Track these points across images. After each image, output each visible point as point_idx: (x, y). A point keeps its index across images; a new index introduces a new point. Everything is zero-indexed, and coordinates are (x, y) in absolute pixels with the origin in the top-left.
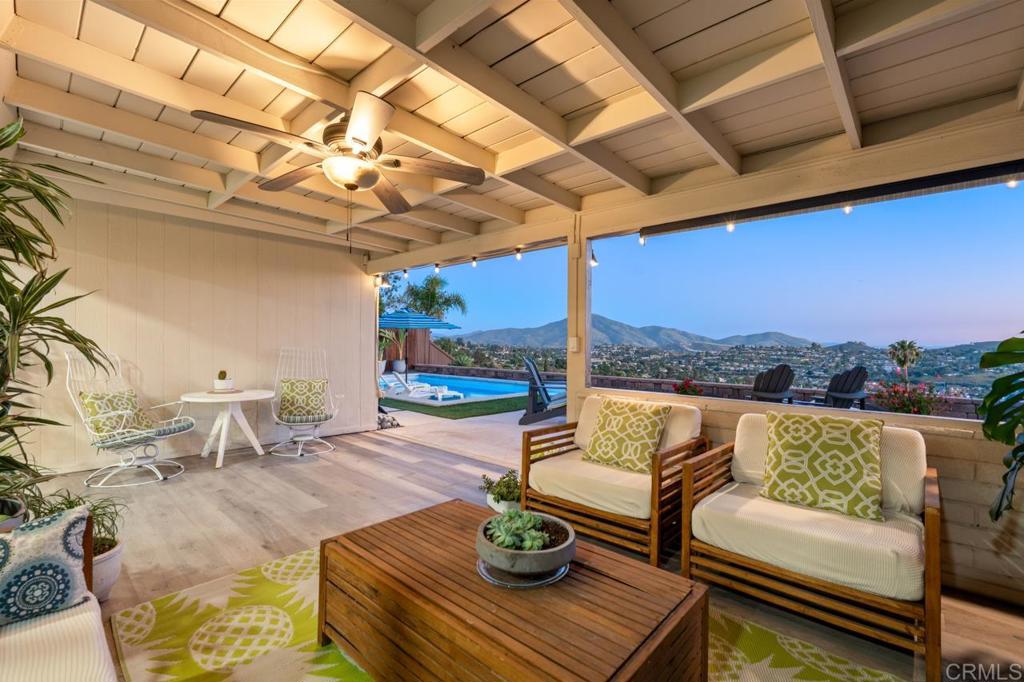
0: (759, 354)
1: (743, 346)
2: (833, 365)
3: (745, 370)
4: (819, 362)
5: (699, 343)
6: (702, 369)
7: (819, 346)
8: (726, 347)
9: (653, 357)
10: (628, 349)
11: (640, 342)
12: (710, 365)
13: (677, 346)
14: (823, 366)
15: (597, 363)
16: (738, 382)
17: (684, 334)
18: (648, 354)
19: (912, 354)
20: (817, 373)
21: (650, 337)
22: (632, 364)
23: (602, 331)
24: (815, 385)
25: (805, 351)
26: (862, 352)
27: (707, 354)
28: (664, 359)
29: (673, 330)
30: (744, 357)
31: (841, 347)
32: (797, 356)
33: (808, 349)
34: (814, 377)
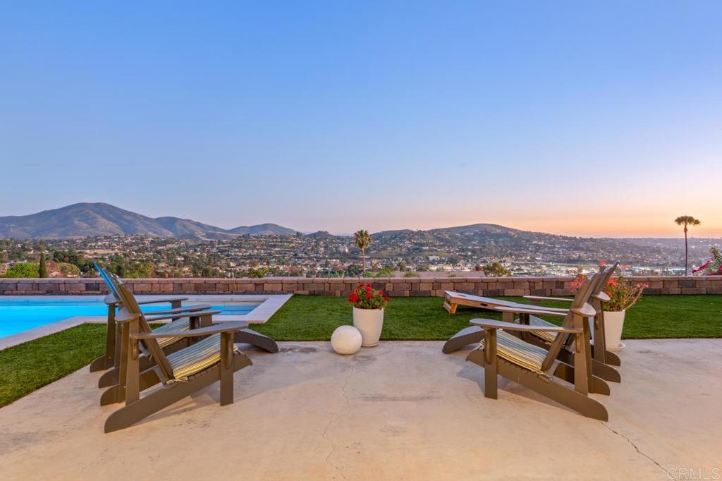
0: (260, 241)
1: (248, 235)
2: (310, 248)
3: (250, 255)
4: (301, 247)
5: (212, 232)
6: (215, 256)
7: (301, 235)
8: (234, 236)
9: (170, 246)
10: (142, 239)
11: (155, 233)
12: (222, 252)
13: (192, 236)
14: (304, 249)
15: (105, 255)
16: (245, 265)
17: (199, 225)
18: (164, 243)
20: (300, 255)
21: (166, 228)
22: (148, 254)
23: (114, 221)
24: (299, 264)
25: (293, 238)
26: (326, 238)
27: (220, 242)
28: (180, 248)
29: (188, 221)
30: (249, 244)
31: (314, 235)
32: (287, 242)
33: (294, 236)
34: (298, 258)
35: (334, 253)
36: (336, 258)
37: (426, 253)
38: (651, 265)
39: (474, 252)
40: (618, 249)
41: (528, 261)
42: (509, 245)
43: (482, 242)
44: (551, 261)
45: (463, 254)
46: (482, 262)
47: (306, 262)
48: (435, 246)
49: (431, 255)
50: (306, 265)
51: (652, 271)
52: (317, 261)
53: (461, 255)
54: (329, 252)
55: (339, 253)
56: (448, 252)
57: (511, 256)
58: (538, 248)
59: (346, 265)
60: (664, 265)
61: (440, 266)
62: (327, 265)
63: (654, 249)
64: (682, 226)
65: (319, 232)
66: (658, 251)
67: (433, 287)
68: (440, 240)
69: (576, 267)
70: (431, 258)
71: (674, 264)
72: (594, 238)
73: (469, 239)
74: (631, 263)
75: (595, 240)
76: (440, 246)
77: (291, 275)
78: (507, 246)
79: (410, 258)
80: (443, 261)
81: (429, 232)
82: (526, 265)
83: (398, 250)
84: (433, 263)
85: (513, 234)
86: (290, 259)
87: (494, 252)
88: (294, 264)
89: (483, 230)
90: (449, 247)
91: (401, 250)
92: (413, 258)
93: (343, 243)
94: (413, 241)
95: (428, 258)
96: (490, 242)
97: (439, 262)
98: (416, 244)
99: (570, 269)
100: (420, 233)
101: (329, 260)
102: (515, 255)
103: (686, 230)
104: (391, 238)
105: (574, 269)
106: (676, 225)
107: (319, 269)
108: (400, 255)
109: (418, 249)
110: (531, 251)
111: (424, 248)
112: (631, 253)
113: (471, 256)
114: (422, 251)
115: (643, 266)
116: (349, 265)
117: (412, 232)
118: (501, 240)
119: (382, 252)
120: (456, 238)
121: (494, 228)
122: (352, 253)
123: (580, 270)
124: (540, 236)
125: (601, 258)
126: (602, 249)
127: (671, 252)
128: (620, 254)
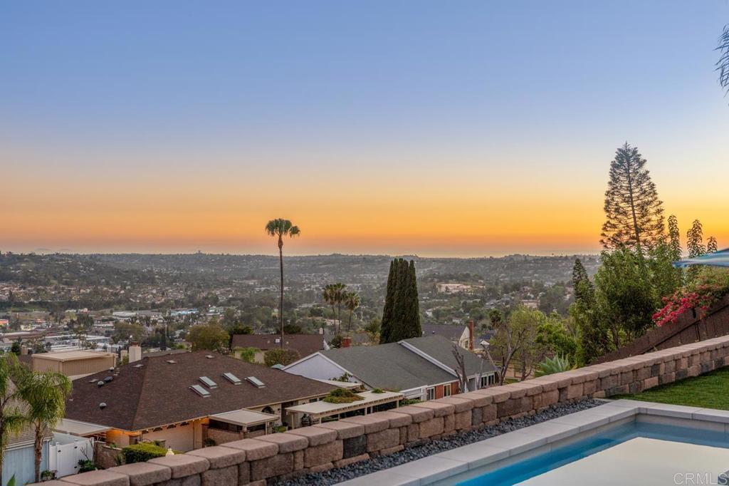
38: (143, 306)
40: (83, 277)
51: (148, 319)
60: (163, 306)
63: (144, 276)
64: (276, 236)
66: (149, 279)
71: (179, 304)
72: (38, 253)
74: (108, 305)
103: (280, 244)
106: (264, 233)
112: (107, 284)
115: (129, 309)
125: (53, 297)
126: (55, 278)
127: (172, 281)
128: (88, 286)
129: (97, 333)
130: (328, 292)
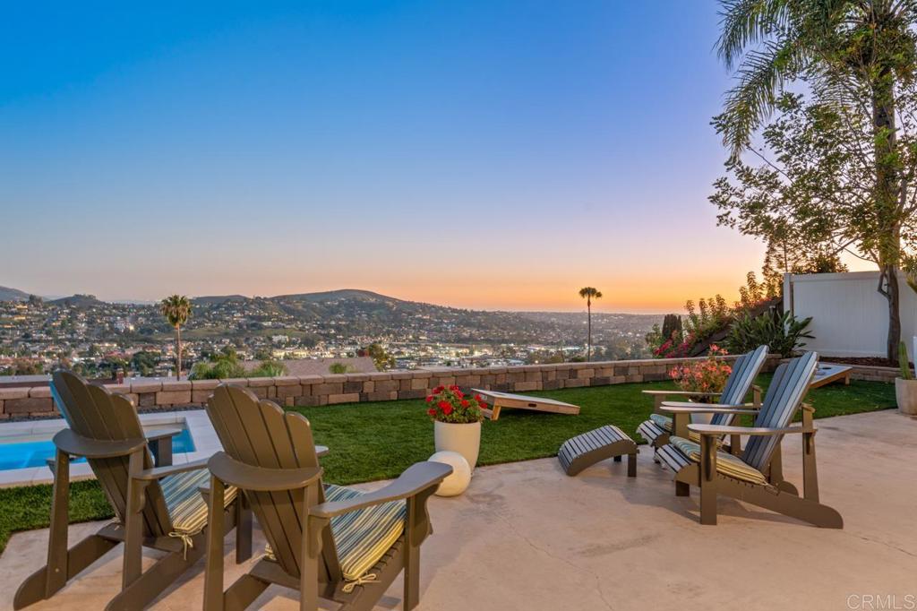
2: (58, 324)
4: (39, 321)
7: (39, 300)
14: (45, 325)
19: (184, 310)
20: (35, 336)
25: (20, 306)
26: (91, 307)
31: (67, 302)
32: (8, 313)
33: (24, 303)
34: (34, 341)
35: (107, 332)
36: (111, 341)
37: (267, 332)
38: (546, 344)
39: (338, 328)
40: (512, 325)
41: (410, 341)
42: (386, 319)
43: (350, 314)
44: (437, 340)
45: (323, 332)
46: (349, 344)
47: (50, 349)
48: (281, 320)
49: (276, 335)
50: (49, 354)
51: (547, 351)
52: (74, 346)
53: (320, 334)
54: (97, 331)
55: (117, 331)
56: (300, 330)
57: (389, 335)
58: (422, 324)
59: (130, 352)
60: (558, 344)
61: (289, 351)
62: (92, 352)
63: (548, 325)
64: (586, 298)
65: (77, 296)
66: (551, 327)
67: (429, 384)
68: (290, 311)
69: (467, 347)
70: (276, 339)
71: (568, 343)
72: (487, 311)
73: (332, 311)
74: (525, 342)
75: (490, 313)
76: (290, 321)
77: (18, 373)
78: (384, 321)
79: (243, 339)
80: (294, 343)
81: (272, 299)
82: (408, 346)
83: (222, 327)
84: (279, 346)
85: (391, 304)
86: (15, 343)
87: (366, 328)
88: (24, 353)
89: (351, 298)
90: (302, 322)
91: (228, 327)
92: (247, 339)
93: (123, 316)
94: (247, 312)
95: (271, 339)
96: (360, 315)
97: (288, 344)
98: (252, 318)
99: (460, 351)
100: (259, 302)
101: (97, 344)
102: (394, 333)
103: (589, 304)
104: (212, 308)
105: (465, 351)
106: (580, 297)
107: (76, 359)
108: (226, 335)
109: (255, 325)
110: (414, 328)
111: (265, 324)
112: (526, 330)
113: (335, 335)
114: (261, 328)
115: (539, 343)
116: (135, 351)
117: (245, 299)
118: (375, 312)
119: (196, 330)
120: (314, 309)
121: (365, 296)
122: (142, 332)
123: (472, 353)
124: (425, 308)
125: (494, 336)
126: (496, 325)
127: (565, 328)
128: (514, 331)
129: (517, 358)
130: (649, 337)
